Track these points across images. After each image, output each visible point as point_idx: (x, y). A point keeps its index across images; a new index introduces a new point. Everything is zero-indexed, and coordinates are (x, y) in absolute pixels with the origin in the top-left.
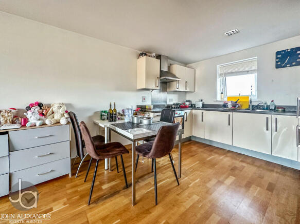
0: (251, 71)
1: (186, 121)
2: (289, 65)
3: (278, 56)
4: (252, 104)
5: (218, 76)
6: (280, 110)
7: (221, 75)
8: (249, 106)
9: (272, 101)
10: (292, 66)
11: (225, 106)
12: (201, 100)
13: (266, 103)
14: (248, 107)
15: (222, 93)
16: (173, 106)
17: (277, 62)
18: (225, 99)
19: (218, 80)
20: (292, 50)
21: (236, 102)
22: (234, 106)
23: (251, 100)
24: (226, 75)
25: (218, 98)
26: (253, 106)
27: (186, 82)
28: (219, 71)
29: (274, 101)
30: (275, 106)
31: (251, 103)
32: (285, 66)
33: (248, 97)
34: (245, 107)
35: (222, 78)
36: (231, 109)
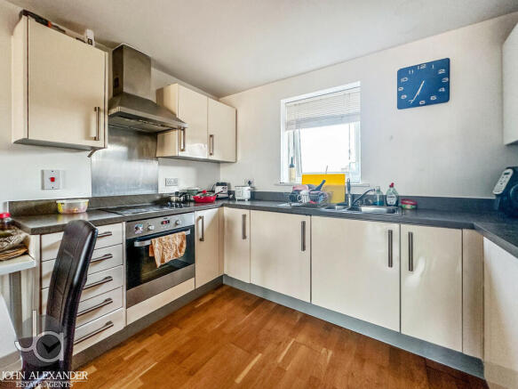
0: (348, 115)
1: (202, 240)
2: (424, 102)
3: (403, 80)
4: (352, 193)
5: (282, 128)
6: (409, 207)
7: (288, 125)
8: (346, 196)
9: (392, 186)
10: (429, 103)
11: (294, 197)
12: (250, 183)
13: (379, 191)
14: (343, 200)
15: (292, 166)
16: (174, 199)
17: (399, 94)
18: (299, 181)
19: (285, 136)
20: (429, 64)
21: (319, 188)
22: (314, 199)
23: (349, 183)
24: (299, 123)
25: (285, 178)
26: (353, 196)
27: (211, 136)
28: (285, 116)
29: (395, 187)
30: (398, 197)
31: (349, 190)
32: (416, 104)
33: (341, 176)
34: (338, 198)
35: (291, 132)
36: (307, 206)
